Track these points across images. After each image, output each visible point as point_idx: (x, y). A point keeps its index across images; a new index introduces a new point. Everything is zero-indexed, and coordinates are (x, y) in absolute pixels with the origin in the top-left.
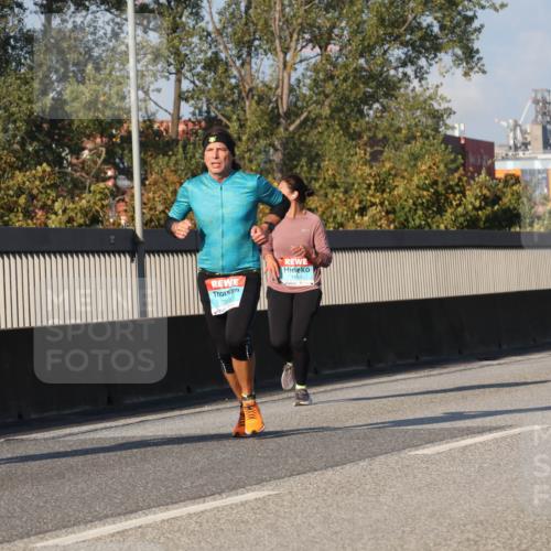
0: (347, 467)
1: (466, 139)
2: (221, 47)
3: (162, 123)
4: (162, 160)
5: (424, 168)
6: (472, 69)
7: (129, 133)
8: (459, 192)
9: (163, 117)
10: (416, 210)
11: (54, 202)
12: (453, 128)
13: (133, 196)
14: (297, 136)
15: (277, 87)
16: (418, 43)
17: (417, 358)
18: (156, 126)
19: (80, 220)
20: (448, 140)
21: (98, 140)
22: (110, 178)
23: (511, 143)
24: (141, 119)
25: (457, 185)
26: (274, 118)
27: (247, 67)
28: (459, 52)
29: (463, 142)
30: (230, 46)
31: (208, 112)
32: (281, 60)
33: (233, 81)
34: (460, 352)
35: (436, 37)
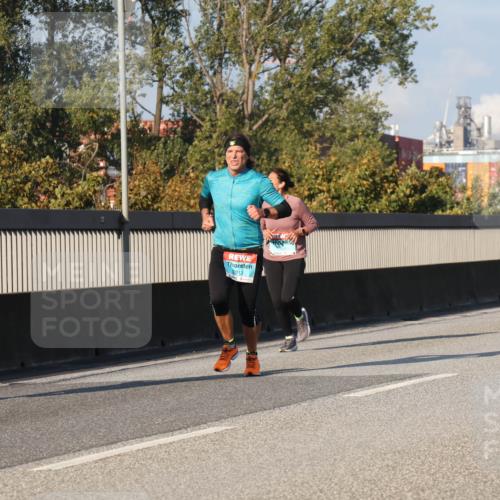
0: (292, 407)
1: (400, 138)
2: (197, 59)
3: (146, 123)
4: (145, 154)
5: (365, 161)
6: (406, 79)
7: (119, 131)
8: (392, 182)
9: (147, 118)
10: (357, 196)
11: (54, 188)
12: (389, 128)
13: (121, 183)
14: (259, 135)
15: (243, 93)
16: (362, 57)
17: (353, 318)
18: (141, 125)
19: (76, 203)
20: (386, 139)
21: (93, 137)
22: (102, 168)
23: (438, 141)
24: (129, 119)
25: (392, 176)
26: (240, 119)
27: (218, 76)
28: (396, 65)
29: (397, 140)
30: (204, 58)
31: (185, 113)
32: (247, 70)
33: (206, 88)
34: (388, 314)
35: (377, 52)
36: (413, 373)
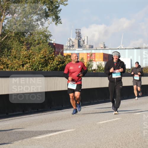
1: (55, 44)
5: (42, 52)
6: (58, 22)
8: (52, 60)
10: (39, 65)
14: (4, 42)
17: (38, 110)
20: (50, 44)
23: (69, 45)
25: (52, 57)
28: (54, 17)
29: (54, 45)
34: (51, 108)
35: (47, 12)
36: (59, 129)
